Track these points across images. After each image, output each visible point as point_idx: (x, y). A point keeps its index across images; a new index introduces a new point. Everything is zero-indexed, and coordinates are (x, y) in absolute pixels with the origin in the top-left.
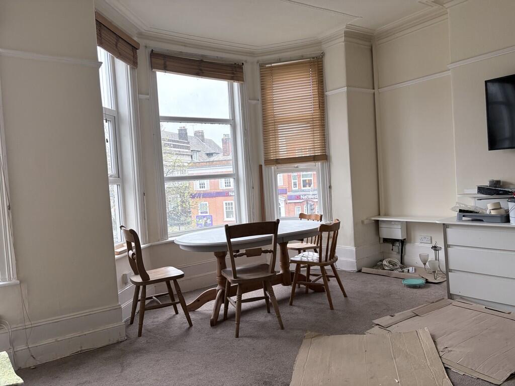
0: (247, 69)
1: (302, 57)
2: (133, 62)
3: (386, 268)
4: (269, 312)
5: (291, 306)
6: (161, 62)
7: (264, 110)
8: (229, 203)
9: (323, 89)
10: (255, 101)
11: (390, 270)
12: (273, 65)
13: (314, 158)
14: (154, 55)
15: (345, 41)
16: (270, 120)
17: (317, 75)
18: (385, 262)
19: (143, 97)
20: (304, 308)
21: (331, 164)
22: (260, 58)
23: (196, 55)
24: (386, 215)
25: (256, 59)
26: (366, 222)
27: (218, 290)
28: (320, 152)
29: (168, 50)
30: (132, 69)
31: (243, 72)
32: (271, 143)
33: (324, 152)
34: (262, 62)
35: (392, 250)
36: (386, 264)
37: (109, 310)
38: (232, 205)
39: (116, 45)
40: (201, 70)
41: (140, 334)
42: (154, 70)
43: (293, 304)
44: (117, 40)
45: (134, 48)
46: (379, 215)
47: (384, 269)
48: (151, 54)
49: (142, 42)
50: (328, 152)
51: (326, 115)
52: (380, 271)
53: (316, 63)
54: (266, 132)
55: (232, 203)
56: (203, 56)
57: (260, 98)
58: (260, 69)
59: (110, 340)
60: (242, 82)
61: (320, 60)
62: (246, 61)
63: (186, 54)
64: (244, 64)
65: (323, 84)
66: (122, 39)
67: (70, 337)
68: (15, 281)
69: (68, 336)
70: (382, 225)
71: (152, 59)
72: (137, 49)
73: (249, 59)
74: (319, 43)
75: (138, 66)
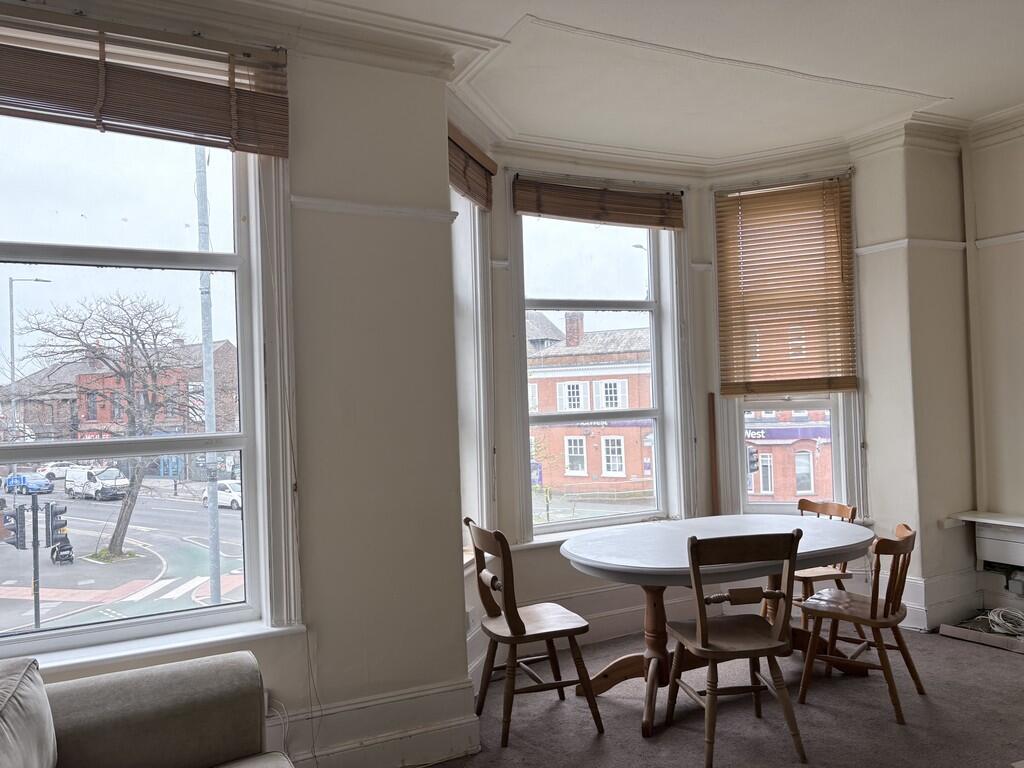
0: (690, 203)
1: (805, 178)
2: (484, 198)
3: (996, 629)
4: (759, 715)
5: (804, 706)
6: (532, 196)
7: (722, 283)
8: (576, 441)
9: (850, 243)
10: (706, 266)
11: (1007, 634)
12: (743, 194)
13: (829, 384)
14: (519, 183)
15: (905, 143)
16: (734, 304)
17: (837, 213)
18: (992, 616)
19: (499, 264)
20: (836, 714)
21: (866, 397)
22: (717, 181)
23: (594, 179)
24: (992, 510)
25: (708, 183)
26: (948, 524)
27: (649, 660)
28: (841, 372)
29: (543, 173)
30: (482, 213)
31: (681, 209)
32: (736, 350)
33: (850, 372)
34: (719, 189)
35: (1007, 587)
36: (996, 619)
37: (451, 691)
38: (581, 444)
39: (464, 172)
40: (603, 208)
41: (505, 743)
42: (519, 213)
43: (807, 701)
44: (466, 162)
45: (489, 174)
46: (974, 508)
47: (991, 631)
48: (514, 183)
49: (500, 160)
50: (860, 371)
51: (857, 294)
52: (985, 636)
53: (838, 189)
54: (724, 327)
55: (581, 441)
56: (608, 181)
57: (714, 259)
58: (717, 202)
59: (452, 750)
60: (680, 229)
61: (844, 183)
62: (688, 188)
63: (578, 179)
64: (685, 193)
65: (850, 232)
66: (474, 160)
67: (384, 739)
68: (297, 626)
69: (382, 737)
70: (980, 533)
71: (517, 192)
72: (492, 175)
73: (693, 182)
74: (844, 149)
75: (494, 207)
